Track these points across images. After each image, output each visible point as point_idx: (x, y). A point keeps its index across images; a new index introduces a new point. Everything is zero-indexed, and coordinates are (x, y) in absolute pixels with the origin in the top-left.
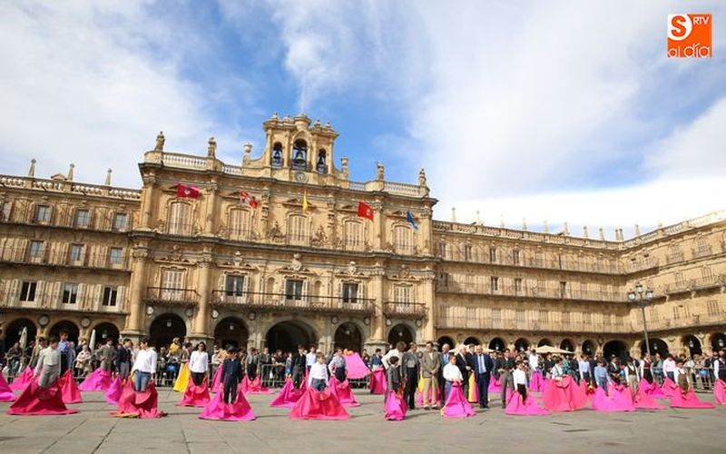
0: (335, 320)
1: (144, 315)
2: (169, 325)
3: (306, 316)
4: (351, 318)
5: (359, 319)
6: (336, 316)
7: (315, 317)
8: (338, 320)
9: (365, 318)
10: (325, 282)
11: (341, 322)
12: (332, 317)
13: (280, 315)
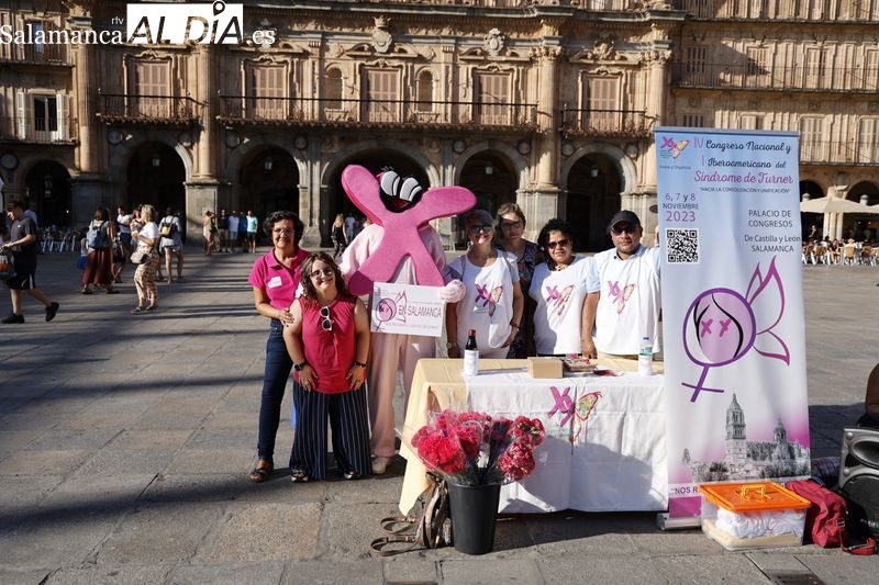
0: (459, 146)
1: (105, 144)
2: (157, 163)
3: (403, 140)
4: (492, 141)
5: (507, 143)
6: (462, 139)
7: (420, 143)
8: (466, 147)
9: (520, 142)
10: (438, 72)
11: (473, 151)
12: (455, 141)
13: (353, 140)
